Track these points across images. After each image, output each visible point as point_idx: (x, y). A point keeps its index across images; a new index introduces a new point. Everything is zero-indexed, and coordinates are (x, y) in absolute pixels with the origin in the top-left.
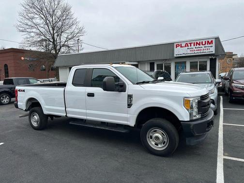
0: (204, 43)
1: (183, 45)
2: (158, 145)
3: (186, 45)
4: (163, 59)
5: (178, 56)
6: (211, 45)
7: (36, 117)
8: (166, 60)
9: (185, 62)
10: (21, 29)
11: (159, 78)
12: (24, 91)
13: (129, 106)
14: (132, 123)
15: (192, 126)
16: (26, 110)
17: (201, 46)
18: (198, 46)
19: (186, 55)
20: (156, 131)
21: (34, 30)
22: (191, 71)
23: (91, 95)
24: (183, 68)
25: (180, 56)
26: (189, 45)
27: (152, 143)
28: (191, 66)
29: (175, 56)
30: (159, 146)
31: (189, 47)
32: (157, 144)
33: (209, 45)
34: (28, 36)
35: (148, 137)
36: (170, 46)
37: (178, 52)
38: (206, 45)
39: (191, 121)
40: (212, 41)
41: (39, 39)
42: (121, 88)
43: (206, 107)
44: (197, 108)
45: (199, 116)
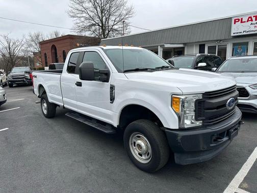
1: (245, 19)
3: (250, 19)
4: (214, 39)
5: (236, 35)
7: (45, 105)
8: (221, 41)
9: (247, 44)
10: (72, 14)
11: (200, 65)
12: (36, 77)
15: (179, 138)
16: (39, 97)
19: (248, 33)
20: (139, 137)
21: (84, 15)
22: (254, 55)
23: (79, 84)
24: (243, 51)
25: (239, 34)
26: (254, 19)
27: (135, 152)
28: (254, 49)
29: (232, 35)
30: (143, 157)
31: (254, 22)
32: (140, 155)
34: (78, 21)
35: (132, 144)
36: (227, 22)
37: (237, 29)
39: (181, 129)
41: (88, 24)
43: (215, 110)
44: (195, 111)
45: (199, 123)
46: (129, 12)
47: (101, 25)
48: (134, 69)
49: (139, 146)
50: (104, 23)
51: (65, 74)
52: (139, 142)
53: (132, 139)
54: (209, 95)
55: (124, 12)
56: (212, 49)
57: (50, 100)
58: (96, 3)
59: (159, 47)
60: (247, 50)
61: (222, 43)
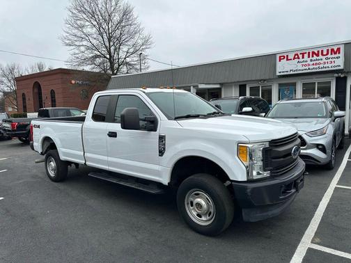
0: (325, 53)
1: (291, 56)
2: (201, 217)
3: (296, 56)
4: (257, 79)
5: (282, 74)
6: (337, 55)
7: (53, 164)
8: (265, 80)
9: (294, 85)
10: (67, 42)
11: (245, 109)
12: (39, 127)
13: (161, 153)
14: (165, 180)
15: (248, 190)
16: (42, 154)
17: (321, 57)
18: (315, 57)
19: (296, 72)
20: (197, 194)
21: (85, 43)
22: (304, 98)
23: (113, 135)
24: (291, 93)
25: (285, 73)
26: (301, 56)
27: (192, 213)
28: (303, 90)
29: (278, 74)
30: (203, 218)
31: (301, 60)
32: (199, 215)
33: (333, 56)
34: (77, 52)
35: (188, 204)
36: (270, 59)
37: (283, 67)
38: (329, 56)
39: (249, 181)
40: (339, 49)
41: (91, 55)
42: (152, 124)
43: (282, 159)
44: (262, 160)
45: (266, 174)
46: (146, 42)
47: (108, 56)
48: (185, 115)
49: (199, 205)
50: (112, 54)
51: (89, 123)
52: (199, 200)
53: (189, 198)
54: (275, 143)
55: (140, 42)
56: (254, 91)
57: (62, 158)
58: (101, 29)
59: (192, 87)
60: (295, 91)
61: (266, 84)
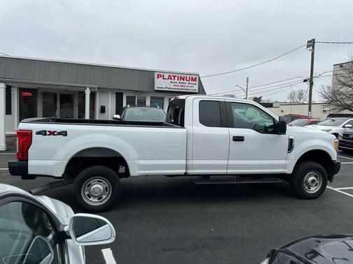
0: (188, 79)
1: (166, 76)
2: (310, 189)
3: (169, 78)
5: (159, 89)
6: (194, 82)
8: (141, 92)
9: (163, 98)
13: (290, 150)
17: (185, 81)
18: (182, 81)
26: (173, 78)
29: (156, 89)
31: (173, 81)
33: (192, 82)
36: (149, 75)
37: (160, 84)
38: (190, 82)
40: (196, 78)
57: (138, 172)
59: (88, 89)
60: (163, 104)
61: (143, 95)
